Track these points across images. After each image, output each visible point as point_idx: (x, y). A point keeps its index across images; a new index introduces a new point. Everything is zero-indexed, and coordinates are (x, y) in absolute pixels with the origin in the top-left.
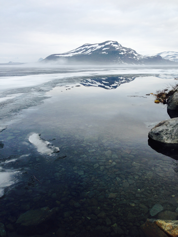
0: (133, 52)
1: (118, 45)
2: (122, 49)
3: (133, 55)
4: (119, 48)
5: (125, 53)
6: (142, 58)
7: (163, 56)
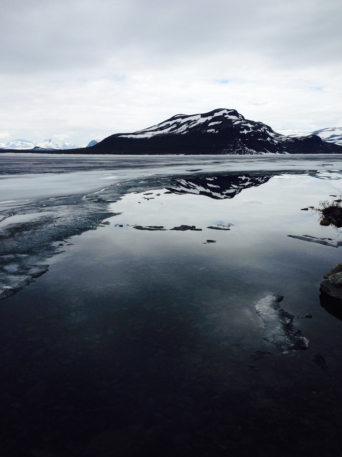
0: (266, 128)
1: (238, 116)
2: (245, 123)
3: (267, 136)
4: (240, 122)
5: (251, 130)
6: (283, 140)
7: (323, 136)
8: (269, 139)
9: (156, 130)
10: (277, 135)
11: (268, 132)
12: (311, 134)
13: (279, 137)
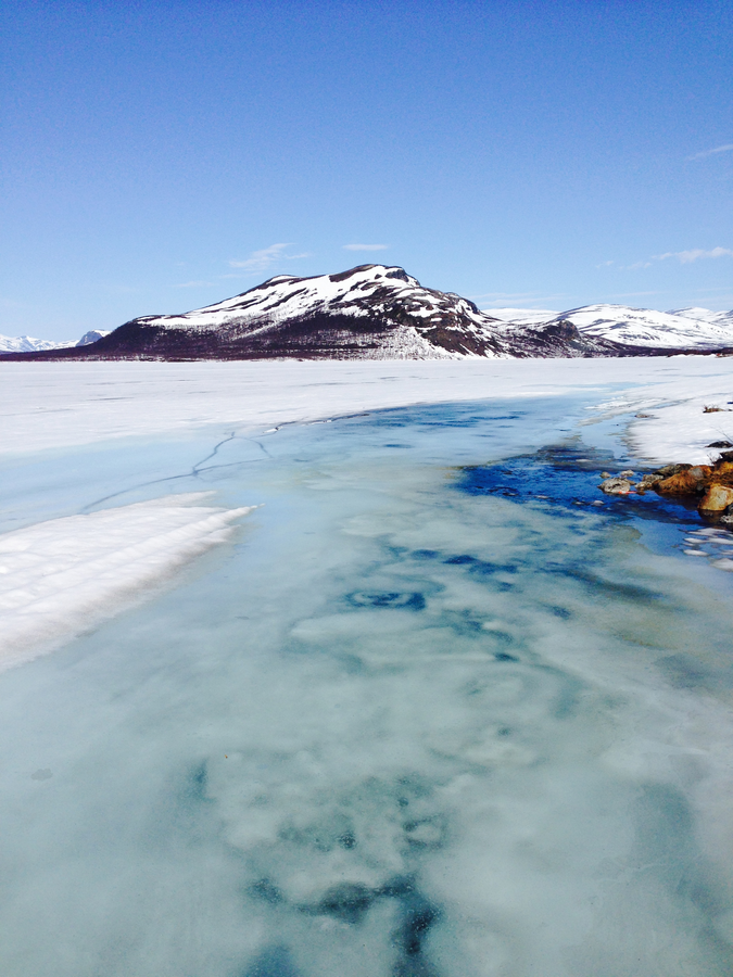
0: (466, 306)
1: (407, 281)
2: (422, 295)
3: (466, 321)
4: (412, 291)
5: (436, 310)
6: (502, 329)
7: (579, 321)
8: (472, 328)
9: (232, 309)
10: (489, 319)
11: (470, 314)
12: (556, 317)
13: (493, 324)
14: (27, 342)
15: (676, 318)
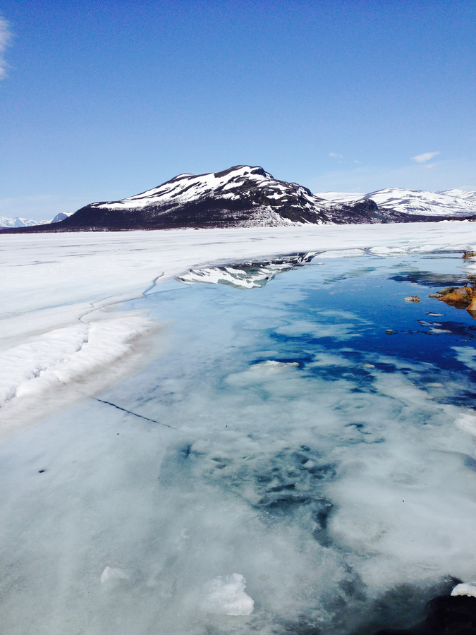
0: (303, 191)
1: (265, 176)
2: (275, 185)
3: (303, 201)
4: (268, 182)
5: (284, 194)
6: (328, 206)
7: (378, 199)
8: (308, 205)
9: (152, 196)
10: (319, 200)
11: (306, 196)
12: (362, 197)
13: (322, 203)
14: (19, 221)
15: (442, 196)
